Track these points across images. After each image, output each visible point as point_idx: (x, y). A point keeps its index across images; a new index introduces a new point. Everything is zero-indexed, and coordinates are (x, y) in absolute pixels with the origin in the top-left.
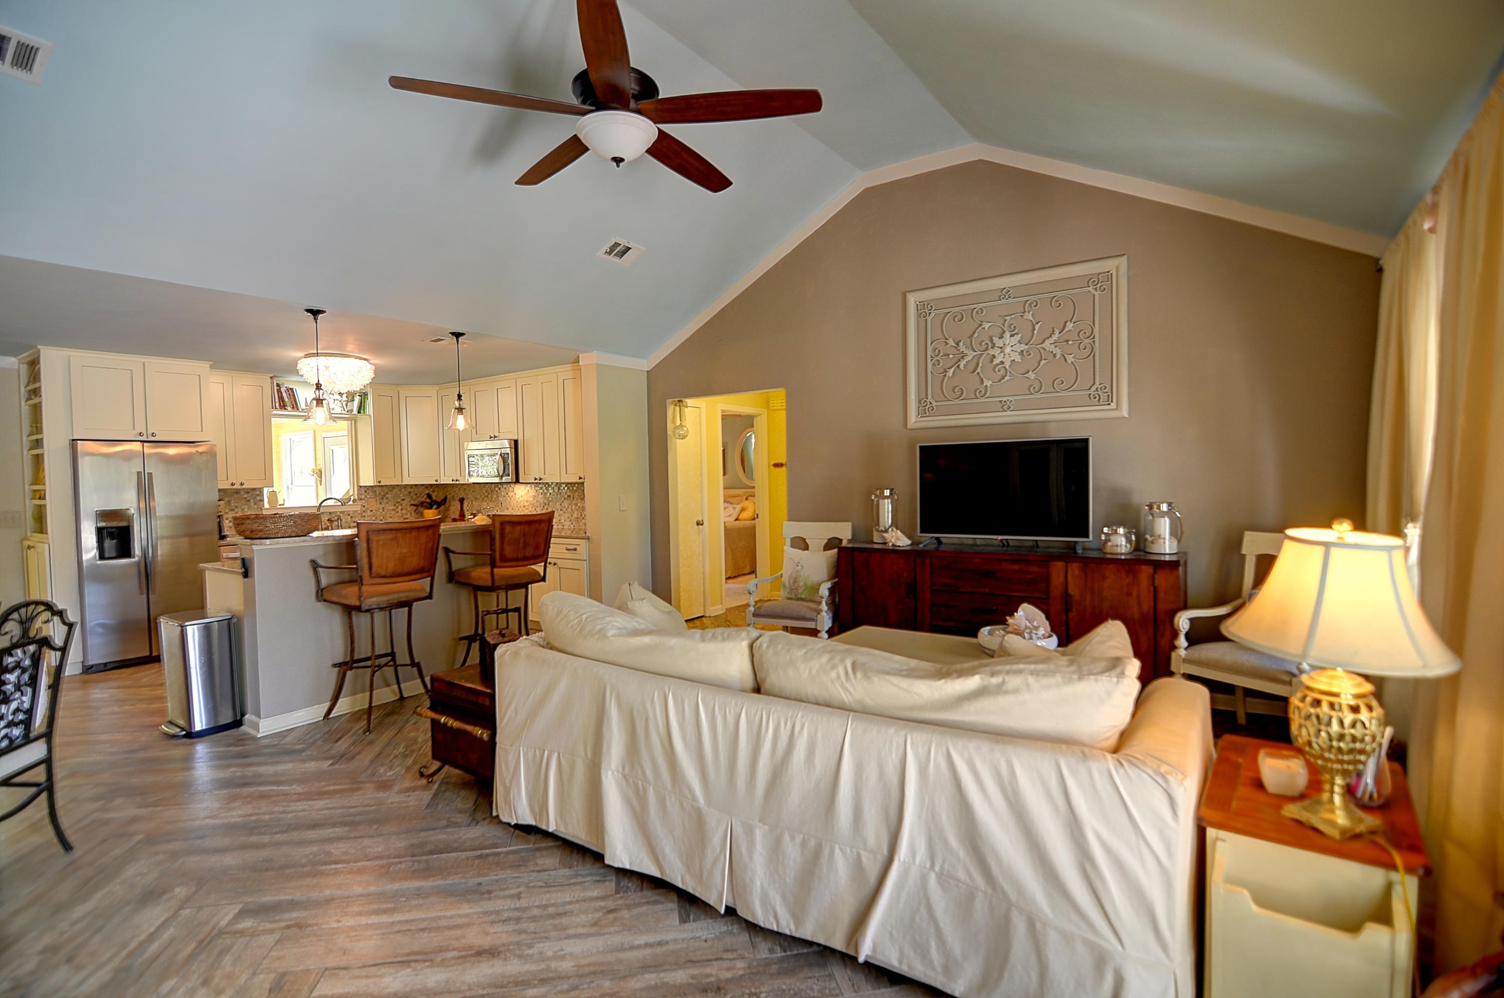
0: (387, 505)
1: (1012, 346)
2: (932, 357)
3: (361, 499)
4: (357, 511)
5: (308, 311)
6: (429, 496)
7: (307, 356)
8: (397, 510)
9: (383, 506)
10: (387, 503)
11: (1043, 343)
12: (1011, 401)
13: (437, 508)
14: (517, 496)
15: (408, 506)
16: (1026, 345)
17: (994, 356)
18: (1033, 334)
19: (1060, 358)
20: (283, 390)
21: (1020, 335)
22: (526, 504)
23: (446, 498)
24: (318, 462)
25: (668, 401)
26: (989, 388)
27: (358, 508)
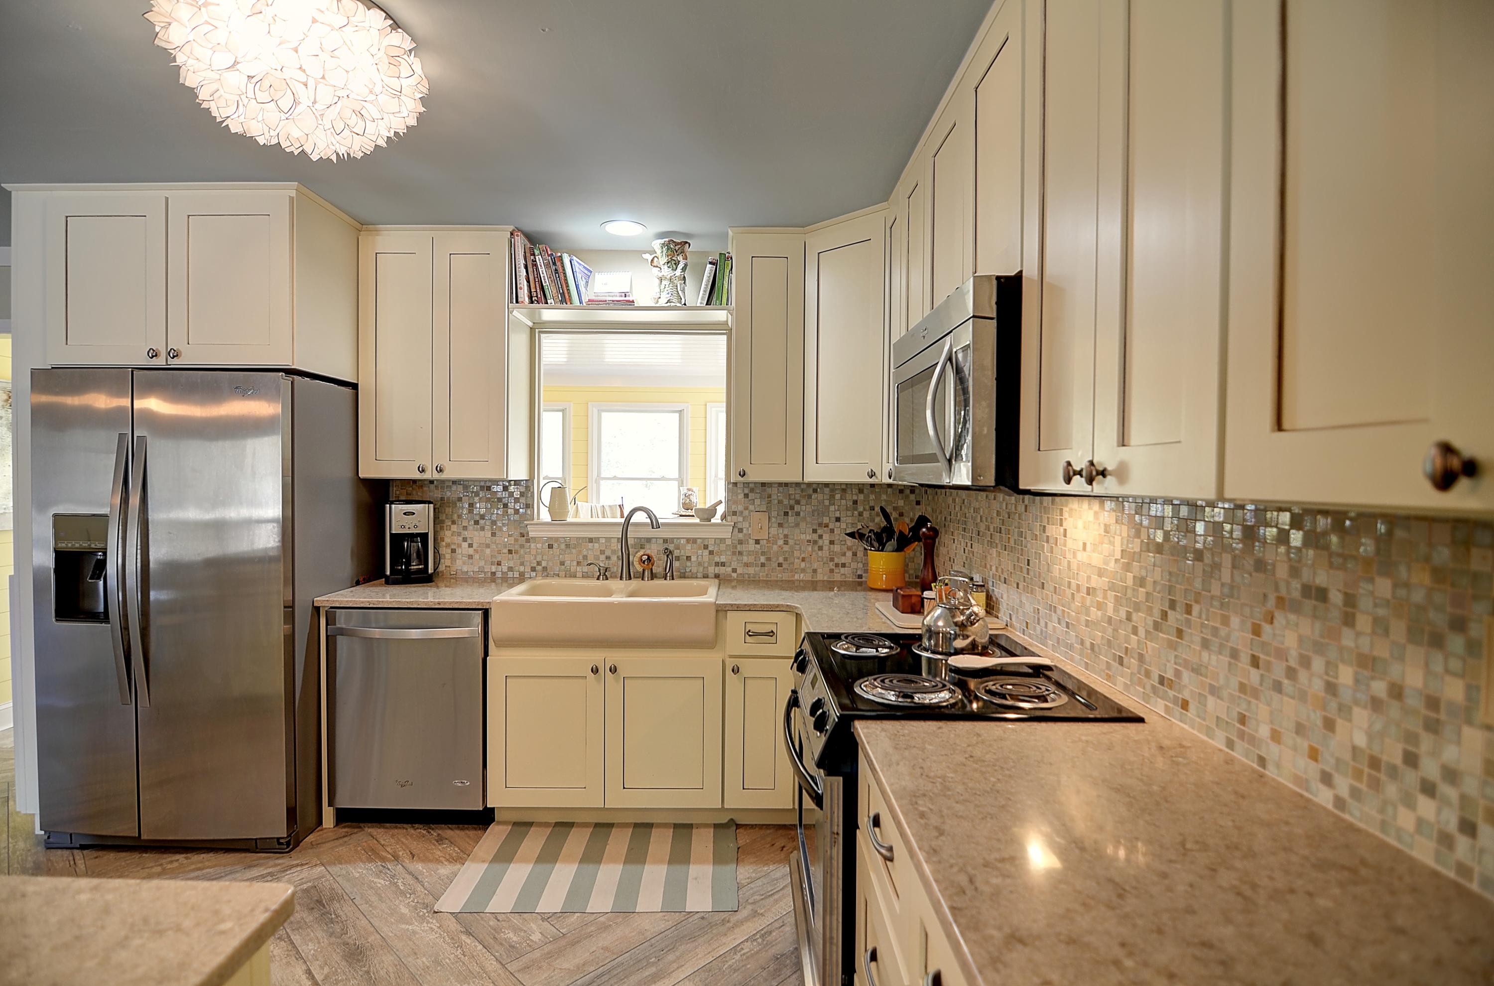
0: (797, 531)
3: (735, 513)
4: (723, 540)
8: (820, 542)
9: (786, 532)
10: (797, 525)
13: (896, 549)
27: (730, 533)
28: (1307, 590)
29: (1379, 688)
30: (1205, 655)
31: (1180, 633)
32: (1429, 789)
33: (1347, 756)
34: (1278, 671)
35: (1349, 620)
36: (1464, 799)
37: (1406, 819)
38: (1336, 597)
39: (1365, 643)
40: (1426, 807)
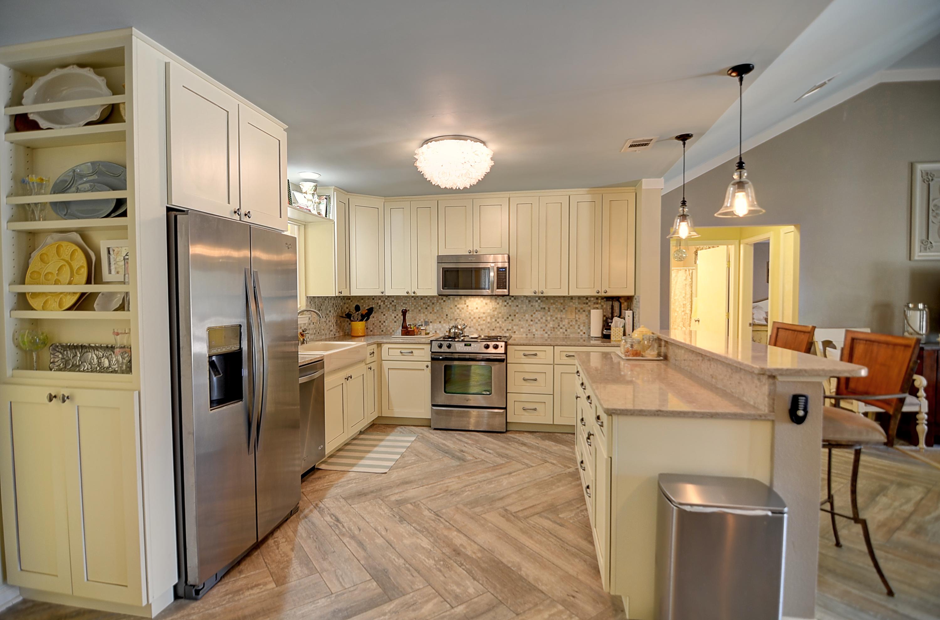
2: (933, 211)
6: (358, 308)
28: (542, 308)
29: (554, 318)
30: (520, 322)
31: (512, 320)
32: (561, 328)
33: (550, 329)
34: (537, 321)
35: (549, 311)
36: (566, 328)
37: (559, 333)
38: (547, 308)
39: (552, 314)
40: (561, 330)
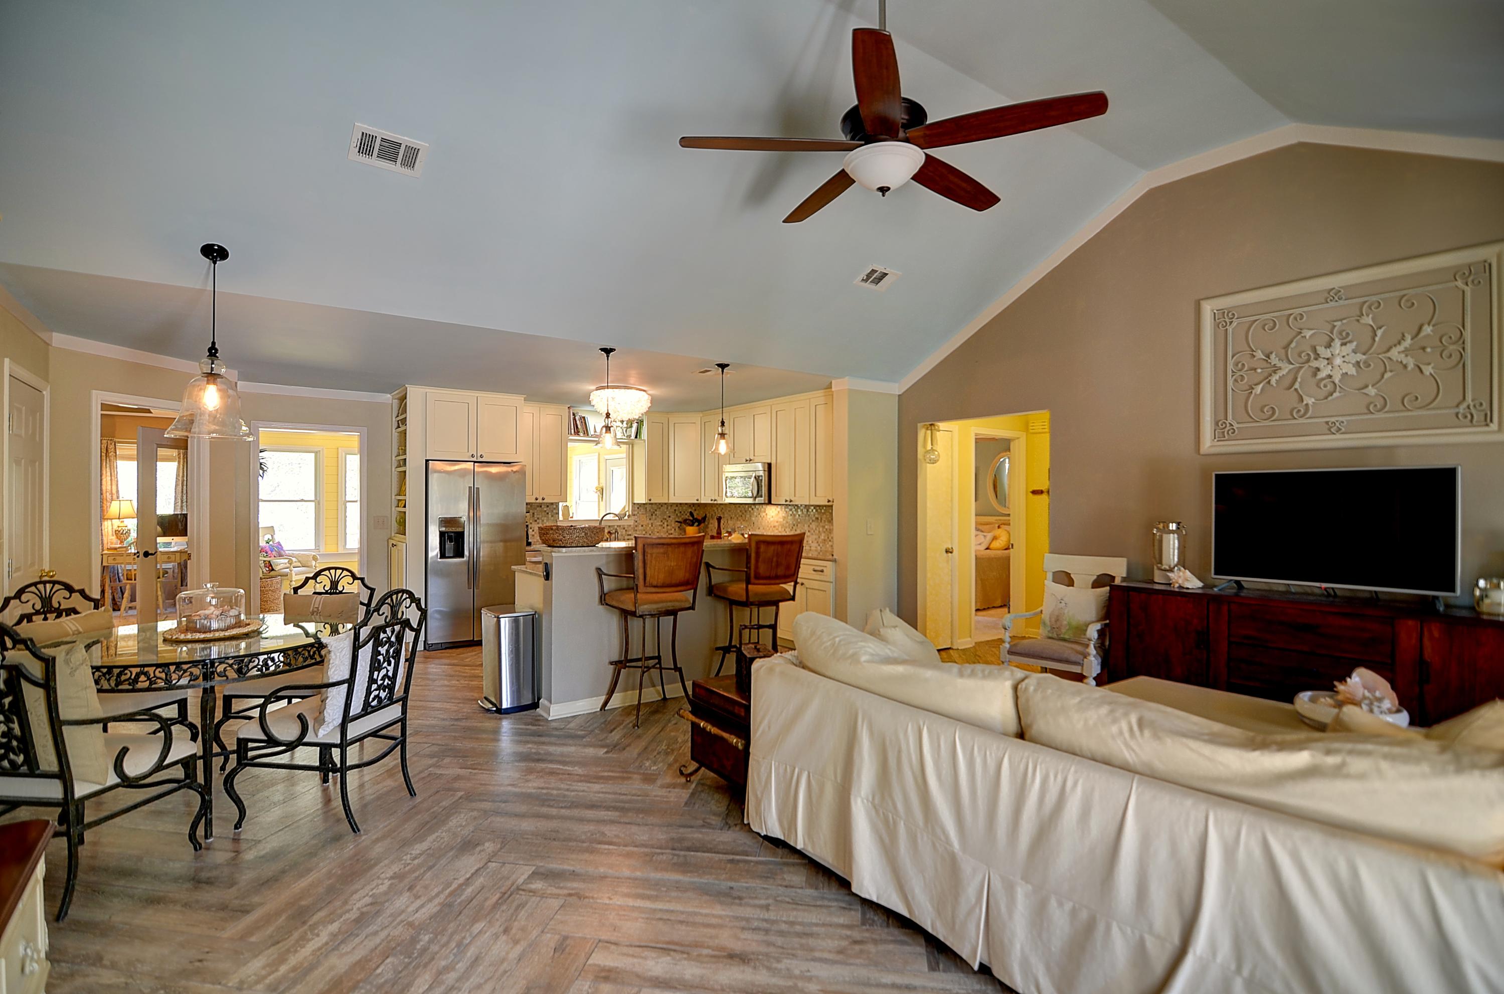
0: (656, 522)
1: (1343, 357)
2: (1233, 372)
3: (634, 515)
4: (630, 526)
5: (602, 350)
6: (691, 514)
7: (598, 389)
8: (664, 527)
9: (652, 522)
10: (656, 519)
11: (1388, 350)
12: (1343, 422)
13: (698, 526)
14: (768, 517)
15: (673, 523)
16: (1364, 354)
17: (1318, 369)
18: (1374, 340)
19: (1413, 369)
20: (577, 418)
21: (1355, 343)
22: (776, 524)
23: (706, 516)
24: (601, 481)
25: (919, 425)
26: (1311, 408)
27: (632, 523)
